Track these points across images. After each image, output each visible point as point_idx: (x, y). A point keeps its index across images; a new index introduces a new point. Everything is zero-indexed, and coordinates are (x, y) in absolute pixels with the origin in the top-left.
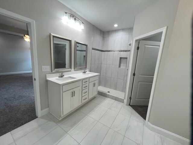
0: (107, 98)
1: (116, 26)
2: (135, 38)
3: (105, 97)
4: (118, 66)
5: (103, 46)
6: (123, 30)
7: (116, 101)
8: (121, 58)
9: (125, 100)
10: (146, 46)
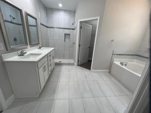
0: (62, 66)
1: (60, 5)
2: (79, 20)
3: (61, 66)
4: (64, 41)
5: (47, 22)
6: (65, 11)
7: (70, 66)
8: (65, 34)
9: (75, 63)
10: (85, 26)
